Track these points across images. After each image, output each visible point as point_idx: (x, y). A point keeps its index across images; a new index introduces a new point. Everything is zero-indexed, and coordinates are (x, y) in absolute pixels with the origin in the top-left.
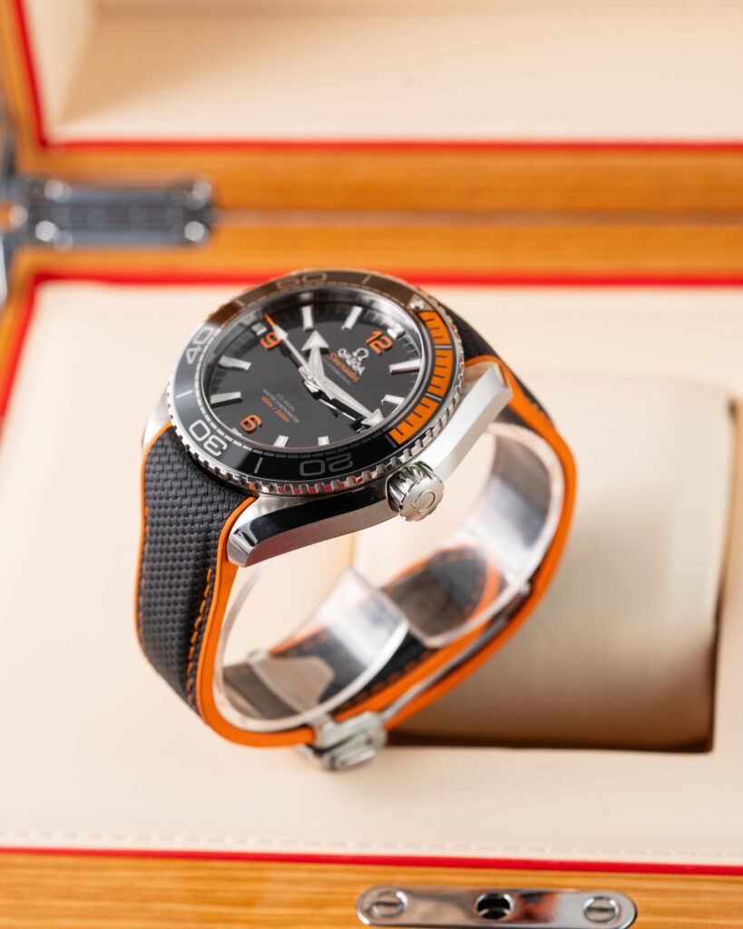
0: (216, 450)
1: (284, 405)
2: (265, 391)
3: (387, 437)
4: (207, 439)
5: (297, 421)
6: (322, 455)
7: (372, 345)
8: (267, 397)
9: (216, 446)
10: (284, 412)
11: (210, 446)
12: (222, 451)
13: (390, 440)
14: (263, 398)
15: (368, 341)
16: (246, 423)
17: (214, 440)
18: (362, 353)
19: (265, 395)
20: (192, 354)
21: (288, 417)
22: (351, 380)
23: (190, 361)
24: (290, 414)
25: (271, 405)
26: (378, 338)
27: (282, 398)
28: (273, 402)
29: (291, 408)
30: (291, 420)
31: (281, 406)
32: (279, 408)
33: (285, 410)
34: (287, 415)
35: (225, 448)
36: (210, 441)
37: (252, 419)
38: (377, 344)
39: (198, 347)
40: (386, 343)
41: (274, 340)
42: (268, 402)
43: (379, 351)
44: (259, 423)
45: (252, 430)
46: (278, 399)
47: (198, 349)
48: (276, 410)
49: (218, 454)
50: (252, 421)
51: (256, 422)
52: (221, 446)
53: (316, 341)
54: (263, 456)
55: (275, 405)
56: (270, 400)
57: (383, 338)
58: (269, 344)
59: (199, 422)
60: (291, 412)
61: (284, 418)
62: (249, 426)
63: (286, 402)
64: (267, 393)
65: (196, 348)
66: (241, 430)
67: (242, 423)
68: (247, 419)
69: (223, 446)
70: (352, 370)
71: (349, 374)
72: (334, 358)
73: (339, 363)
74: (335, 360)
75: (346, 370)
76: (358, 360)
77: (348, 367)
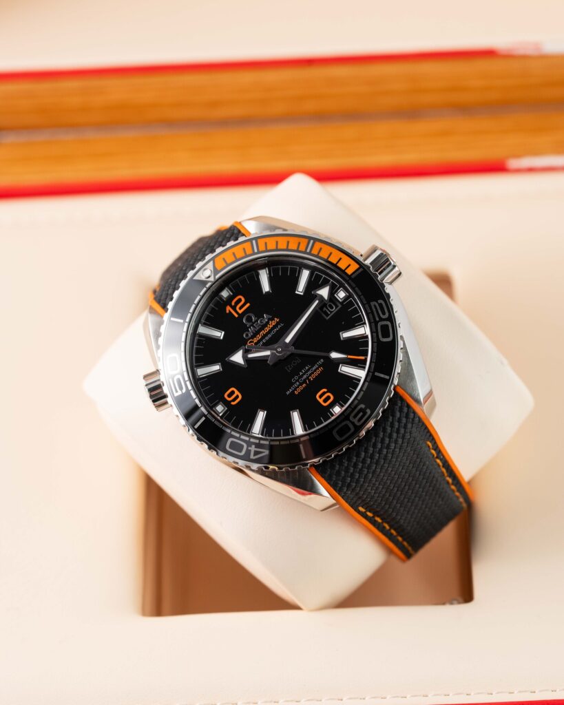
0: (365, 413)
1: (304, 374)
2: (288, 393)
3: (353, 277)
4: (353, 423)
5: (322, 360)
7: (240, 312)
8: (295, 389)
9: (361, 414)
10: (313, 373)
11: (359, 420)
12: (366, 408)
13: (356, 274)
14: (296, 393)
15: (236, 316)
16: (325, 401)
17: (354, 416)
18: (249, 319)
19: (293, 391)
20: (256, 453)
21: (317, 369)
22: (278, 324)
24: (314, 368)
25: (304, 385)
26: (234, 308)
27: (296, 377)
28: (301, 384)
29: (307, 368)
30: (320, 366)
31: (305, 377)
32: (308, 378)
33: (309, 373)
34: (315, 371)
35: (363, 406)
36: (355, 421)
37: (320, 397)
38: (240, 307)
39: (249, 448)
40: (240, 300)
41: (233, 393)
42: (301, 388)
43: (248, 305)
44: (325, 390)
45: (332, 394)
46: (297, 381)
47: (253, 448)
48: (309, 380)
49: (369, 411)
50: (323, 397)
51: (324, 393)
52: (361, 410)
53: (238, 358)
54: (373, 373)
55: (305, 382)
56: (298, 387)
57: (233, 304)
58: (237, 397)
59: (334, 433)
60: (312, 367)
61: (318, 372)
62: (328, 398)
63: (301, 373)
64: (291, 390)
65: (250, 450)
66: (332, 405)
67: (325, 405)
68: (321, 401)
69: (362, 408)
70: (266, 325)
71: (271, 326)
72: (253, 342)
73: (259, 337)
74: (255, 340)
75: (267, 329)
76: (257, 321)
77: (263, 328)
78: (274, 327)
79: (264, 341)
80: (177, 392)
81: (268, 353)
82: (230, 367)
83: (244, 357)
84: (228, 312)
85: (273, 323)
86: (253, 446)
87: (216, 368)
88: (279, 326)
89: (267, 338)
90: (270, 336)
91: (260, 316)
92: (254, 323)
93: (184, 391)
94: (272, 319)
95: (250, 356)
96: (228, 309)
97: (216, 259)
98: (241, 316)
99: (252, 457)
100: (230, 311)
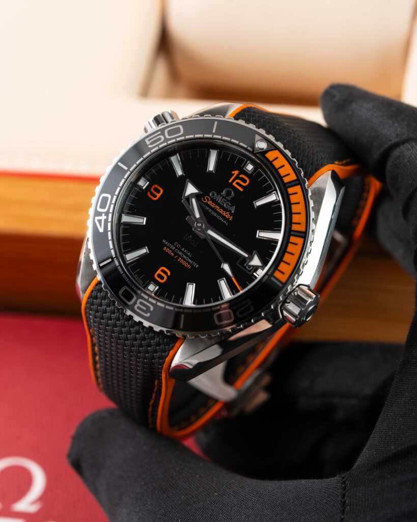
0: (146, 312)
1: (183, 252)
2: (164, 241)
3: (273, 278)
4: (135, 303)
5: (197, 266)
6: (227, 304)
7: (234, 184)
8: (168, 247)
9: (145, 309)
10: (184, 260)
11: (139, 308)
12: (150, 312)
13: (276, 281)
14: (164, 249)
15: (230, 181)
16: (159, 276)
17: (141, 303)
18: (228, 193)
19: (165, 245)
20: (100, 221)
21: (189, 263)
22: (227, 220)
23: (101, 230)
24: (190, 261)
25: (173, 254)
26: (238, 177)
27: (179, 246)
28: (173, 251)
29: (189, 254)
30: (192, 265)
31: (180, 253)
32: (180, 256)
33: (185, 257)
34: (187, 262)
35: (152, 309)
36: (138, 305)
37: (163, 271)
38: (238, 183)
39: (103, 214)
40: (245, 181)
41: (158, 191)
42: (168, 251)
43: (241, 190)
44: (169, 274)
45: (166, 281)
46: (176, 247)
47: (103, 217)
48: (178, 258)
49: (148, 315)
50: (163, 273)
51: (166, 273)
52: (148, 308)
53: (191, 189)
54: (183, 313)
55: (176, 254)
56: (170, 249)
57: (241, 176)
58: (155, 196)
59: (125, 288)
60: (190, 258)
61: (186, 265)
62: (162, 278)
63: (183, 249)
64: (166, 243)
65: (101, 215)
66: (157, 282)
67: (156, 276)
68: (159, 272)
69: (150, 308)
70: (226, 210)
71: (224, 214)
72: (208, 201)
73: (213, 205)
74: (210, 203)
75: (221, 211)
76: (228, 201)
77: (222, 207)
78: (224, 218)
79: (210, 211)
80: (149, 140)
81: (197, 215)
83: (192, 195)
84: (233, 172)
85: (227, 215)
86: (105, 217)
87: (179, 172)
88: (225, 222)
89: (213, 213)
90: (215, 215)
91: (233, 202)
92: (225, 198)
93: (150, 146)
94: (231, 214)
95: (194, 201)
96: (236, 172)
97: (276, 152)
98: (231, 185)
99: (97, 218)
100: (234, 174)
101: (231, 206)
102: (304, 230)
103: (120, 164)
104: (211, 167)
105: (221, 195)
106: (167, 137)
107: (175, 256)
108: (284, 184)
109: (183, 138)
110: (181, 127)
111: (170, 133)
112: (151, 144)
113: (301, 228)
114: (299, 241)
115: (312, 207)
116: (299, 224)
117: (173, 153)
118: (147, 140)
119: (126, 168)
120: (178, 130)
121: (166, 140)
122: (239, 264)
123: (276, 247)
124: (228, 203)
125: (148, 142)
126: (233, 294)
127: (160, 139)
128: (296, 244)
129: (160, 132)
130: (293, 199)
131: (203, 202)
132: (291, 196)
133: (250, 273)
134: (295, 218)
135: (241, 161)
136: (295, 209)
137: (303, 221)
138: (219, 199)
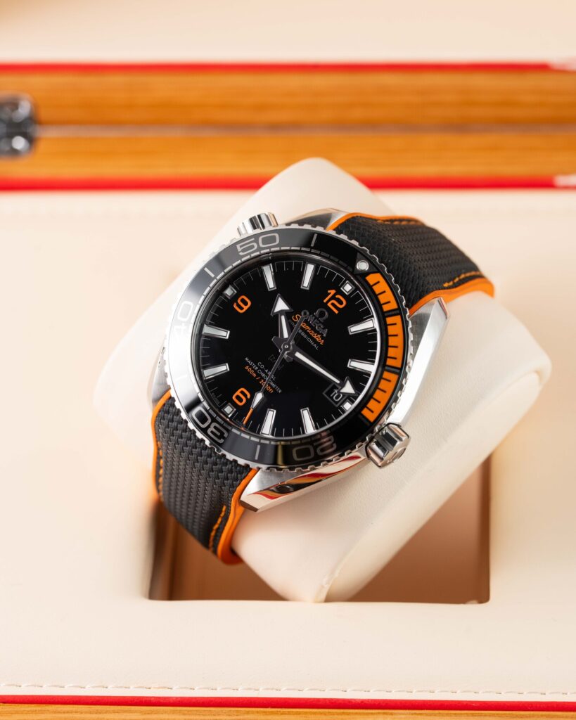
0: (219, 437)
1: (266, 374)
2: (247, 359)
3: (360, 416)
4: (209, 426)
5: (280, 391)
6: (309, 440)
7: (329, 304)
8: (250, 367)
9: (218, 434)
11: (212, 432)
12: (224, 438)
13: (363, 419)
14: (247, 368)
15: (325, 301)
16: (238, 397)
17: (215, 427)
18: (322, 314)
19: (248, 364)
21: (271, 387)
22: (318, 343)
24: (272, 384)
25: (255, 375)
26: (333, 298)
27: (262, 366)
28: (256, 372)
29: (272, 377)
30: (274, 389)
31: (263, 375)
32: (262, 378)
34: (270, 385)
35: (226, 436)
36: (212, 428)
37: (242, 392)
38: (334, 304)
39: (183, 324)
40: (341, 303)
41: (246, 303)
42: (252, 372)
43: (336, 312)
44: (249, 397)
45: (244, 405)
46: (259, 368)
48: (260, 380)
49: (221, 441)
50: (242, 395)
51: (245, 395)
52: (222, 433)
53: (281, 305)
54: (260, 443)
55: (258, 375)
56: (253, 369)
57: (338, 296)
58: (242, 309)
59: (199, 409)
60: (273, 381)
61: (268, 388)
62: (241, 400)
63: (267, 371)
64: (249, 362)
66: (234, 405)
67: (234, 398)
68: (238, 393)
69: (224, 434)
70: (318, 333)
71: (315, 337)
72: (298, 319)
73: (304, 326)
75: (312, 333)
76: (320, 322)
77: (313, 329)
78: (315, 341)
80: (241, 247)
81: (286, 335)
82: (271, 298)
83: (282, 312)
84: (329, 291)
85: (318, 338)
87: (271, 284)
88: (315, 345)
89: (303, 334)
90: (305, 336)
91: (326, 324)
92: (318, 319)
93: (241, 254)
94: (323, 338)
95: (283, 318)
96: (332, 292)
97: (379, 275)
98: (325, 306)
100: (330, 293)
101: (323, 329)
102: (400, 366)
103: (206, 269)
104: (306, 283)
105: (314, 316)
106: (261, 245)
107: (257, 377)
108: (383, 312)
109: (278, 249)
110: (277, 235)
111: (264, 241)
112: (243, 251)
113: (397, 364)
114: (393, 377)
115: (411, 341)
116: (395, 358)
117: (266, 263)
118: (238, 246)
119: (213, 275)
120: (273, 239)
121: (259, 249)
122: (326, 393)
123: (368, 379)
124: (320, 324)
125: (239, 249)
126: (317, 428)
127: (253, 247)
128: (390, 381)
129: (253, 239)
130: (391, 330)
131: (293, 321)
132: (389, 327)
133: (337, 406)
134: (391, 352)
135: (339, 279)
136: (392, 341)
137: (400, 356)
138: (311, 319)
